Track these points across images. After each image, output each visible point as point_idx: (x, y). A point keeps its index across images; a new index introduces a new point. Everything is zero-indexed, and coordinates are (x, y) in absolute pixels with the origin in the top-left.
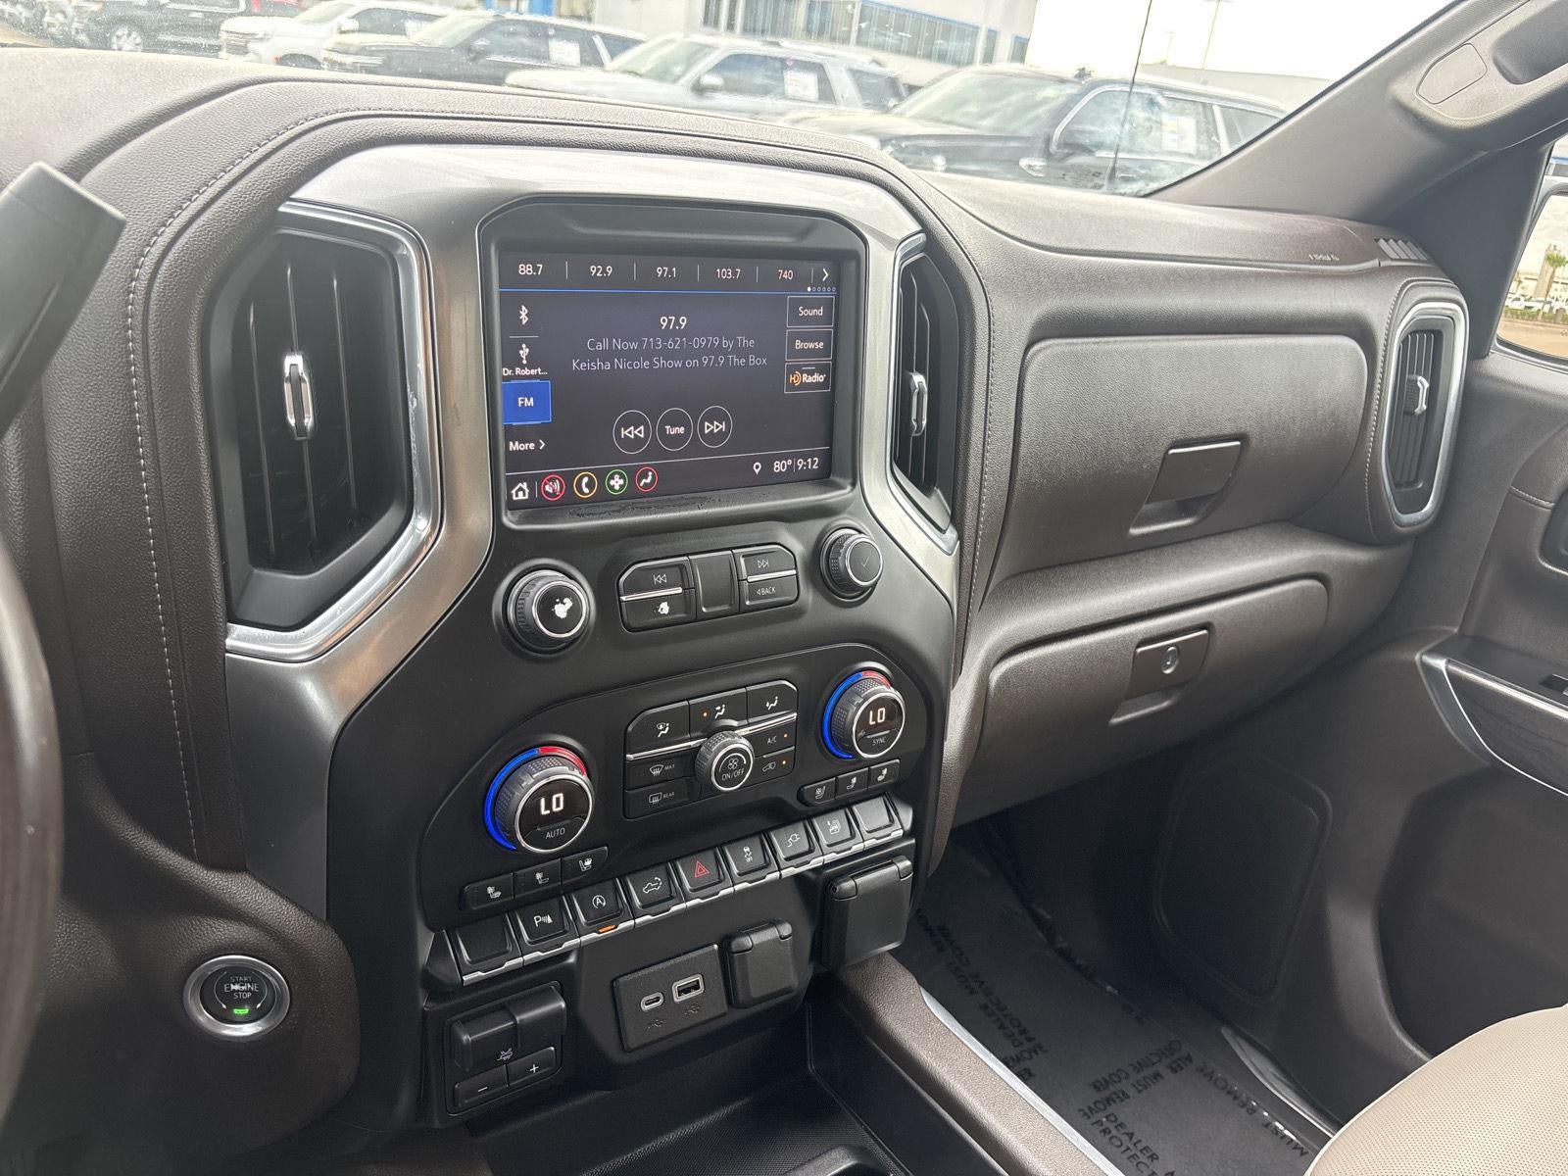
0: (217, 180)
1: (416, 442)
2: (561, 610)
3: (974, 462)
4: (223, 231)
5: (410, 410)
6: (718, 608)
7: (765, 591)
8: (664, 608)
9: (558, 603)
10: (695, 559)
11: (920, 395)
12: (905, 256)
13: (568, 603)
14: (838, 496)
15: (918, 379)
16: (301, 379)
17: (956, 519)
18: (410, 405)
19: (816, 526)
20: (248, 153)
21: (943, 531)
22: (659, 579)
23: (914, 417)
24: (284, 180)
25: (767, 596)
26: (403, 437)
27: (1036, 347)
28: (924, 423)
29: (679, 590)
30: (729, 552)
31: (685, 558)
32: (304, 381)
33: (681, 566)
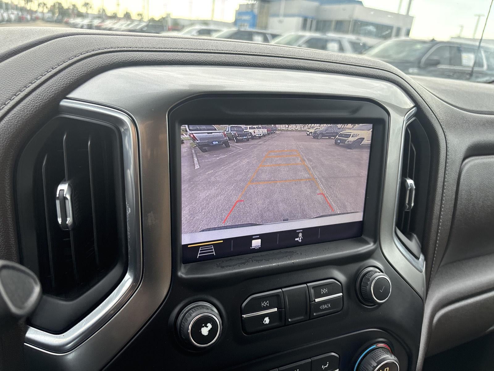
0: (27, 88)
1: (130, 232)
2: (205, 331)
3: (435, 221)
4: (25, 116)
5: (127, 214)
6: (298, 318)
7: (324, 307)
8: (267, 320)
9: (203, 327)
10: (285, 291)
11: (411, 191)
12: (408, 120)
13: (210, 326)
14: (366, 248)
15: (410, 182)
16: (65, 198)
17: (424, 249)
18: (127, 212)
19: (353, 267)
20: (46, 73)
21: (418, 258)
22: (265, 304)
23: (407, 202)
24: (62, 87)
25: (326, 309)
26: (123, 229)
27: (466, 161)
28: (413, 205)
29: (276, 309)
30: (305, 285)
31: (280, 290)
32: (67, 199)
33: (277, 295)
